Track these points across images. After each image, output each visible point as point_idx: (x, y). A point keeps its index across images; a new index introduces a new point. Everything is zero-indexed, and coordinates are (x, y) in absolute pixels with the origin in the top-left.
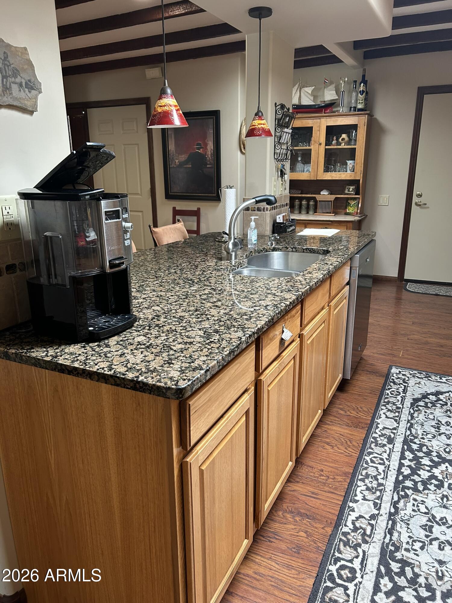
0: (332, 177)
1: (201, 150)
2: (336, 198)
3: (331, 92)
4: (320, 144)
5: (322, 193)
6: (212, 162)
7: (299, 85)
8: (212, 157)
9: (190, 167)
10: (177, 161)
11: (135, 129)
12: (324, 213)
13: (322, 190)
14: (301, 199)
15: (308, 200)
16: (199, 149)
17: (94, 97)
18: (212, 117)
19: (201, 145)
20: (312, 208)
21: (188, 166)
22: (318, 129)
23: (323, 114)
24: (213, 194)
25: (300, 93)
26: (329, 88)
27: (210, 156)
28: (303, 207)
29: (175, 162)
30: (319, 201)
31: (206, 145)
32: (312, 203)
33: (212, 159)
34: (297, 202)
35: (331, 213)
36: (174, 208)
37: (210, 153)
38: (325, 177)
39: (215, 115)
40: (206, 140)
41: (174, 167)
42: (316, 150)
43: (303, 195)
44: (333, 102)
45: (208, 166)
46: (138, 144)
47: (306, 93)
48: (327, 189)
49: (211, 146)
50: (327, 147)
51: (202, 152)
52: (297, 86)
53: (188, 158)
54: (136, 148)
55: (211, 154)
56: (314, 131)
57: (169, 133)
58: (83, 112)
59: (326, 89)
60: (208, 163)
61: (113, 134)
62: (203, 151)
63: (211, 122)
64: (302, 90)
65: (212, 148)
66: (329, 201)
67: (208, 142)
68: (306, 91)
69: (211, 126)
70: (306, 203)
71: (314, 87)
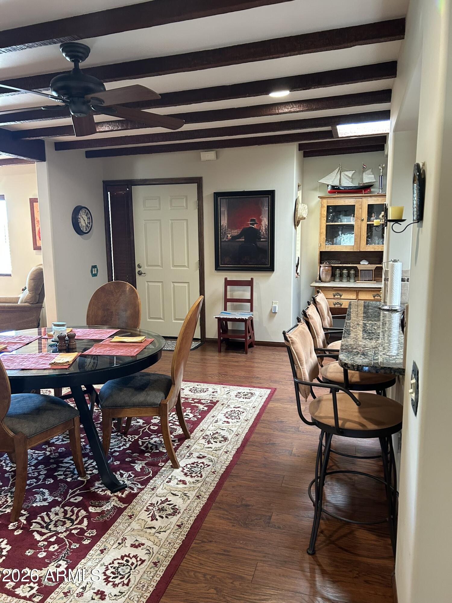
0: (375, 249)
1: (255, 225)
2: (377, 267)
3: (369, 176)
4: (363, 220)
5: (361, 263)
6: (267, 236)
7: (339, 169)
8: (266, 231)
9: (243, 241)
10: (229, 236)
11: (185, 205)
12: (365, 281)
13: (361, 261)
14: (341, 268)
15: (349, 269)
16: (253, 224)
17: (140, 175)
18: (268, 196)
19: (255, 221)
20: (352, 276)
21: (241, 240)
22: (360, 207)
23: (363, 195)
24: (266, 265)
25: (340, 176)
26: (367, 172)
27: (264, 231)
28: (345, 276)
29: (227, 236)
30: (361, 270)
31: (260, 221)
32: (352, 272)
33: (266, 234)
34: (338, 272)
35: (372, 281)
36: (226, 279)
37: (264, 228)
38: (368, 249)
39: (271, 194)
40: (261, 217)
41: (225, 241)
42: (359, 225)
43: (344, 265)
44: (371, 184)
45: (261, 240)
46: (187, 220)
47: (345, 176)
48: (367, 260)
49: (265, 221)
50: (368, 223)
51: (256, 228)
52: (337, 170)
53: (241, 232)
54: (185, 223)
55: (266, 229)
56: (357, 208)
57: (221, 210)
58: (128, 189)
59: (364, 173)
60: (262, 237)
61: (160, 209)
62: (257, 226)
63: (266, 200)
64: (342, 174)
65: (267, 223)
66: (370, 270)
67: (262, 219)
68: (345, 175)
69: (266, 204)
70: (347, 272)
71: (354, 171)
